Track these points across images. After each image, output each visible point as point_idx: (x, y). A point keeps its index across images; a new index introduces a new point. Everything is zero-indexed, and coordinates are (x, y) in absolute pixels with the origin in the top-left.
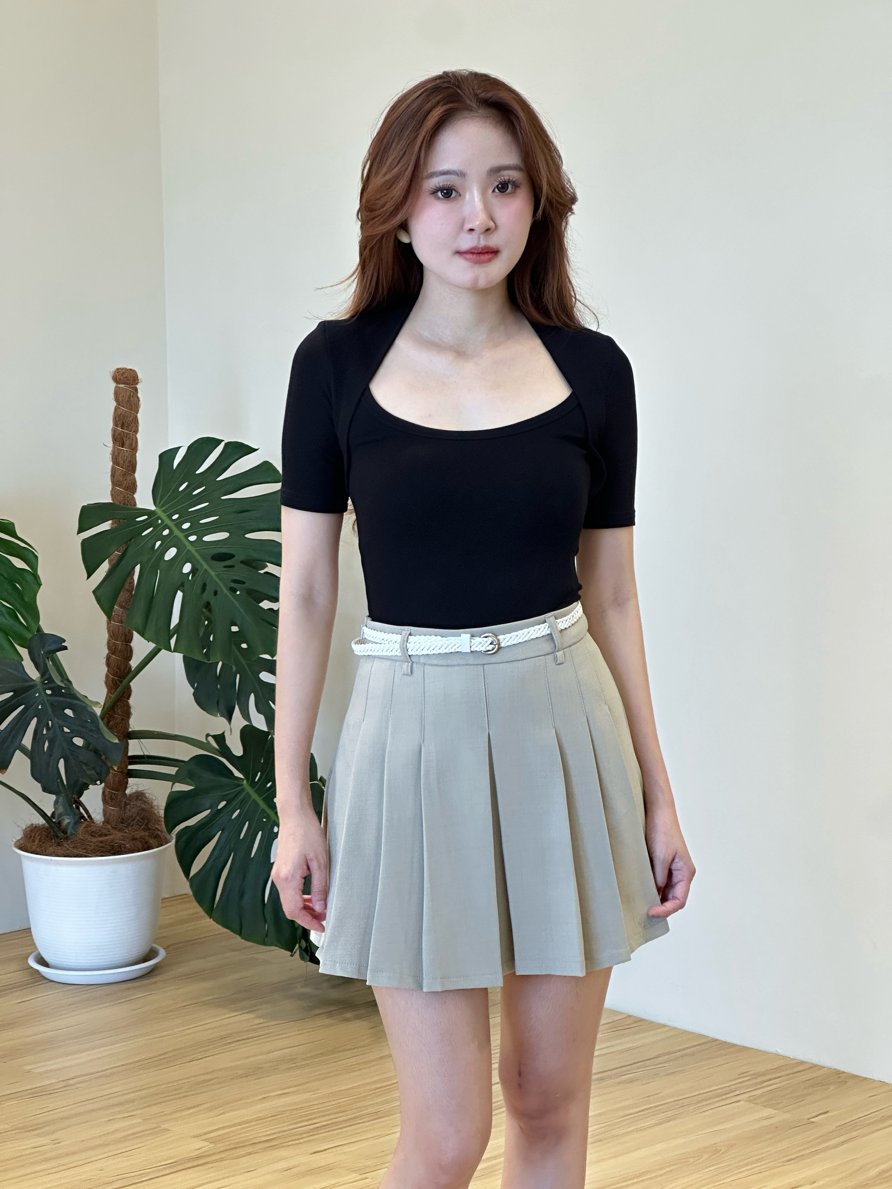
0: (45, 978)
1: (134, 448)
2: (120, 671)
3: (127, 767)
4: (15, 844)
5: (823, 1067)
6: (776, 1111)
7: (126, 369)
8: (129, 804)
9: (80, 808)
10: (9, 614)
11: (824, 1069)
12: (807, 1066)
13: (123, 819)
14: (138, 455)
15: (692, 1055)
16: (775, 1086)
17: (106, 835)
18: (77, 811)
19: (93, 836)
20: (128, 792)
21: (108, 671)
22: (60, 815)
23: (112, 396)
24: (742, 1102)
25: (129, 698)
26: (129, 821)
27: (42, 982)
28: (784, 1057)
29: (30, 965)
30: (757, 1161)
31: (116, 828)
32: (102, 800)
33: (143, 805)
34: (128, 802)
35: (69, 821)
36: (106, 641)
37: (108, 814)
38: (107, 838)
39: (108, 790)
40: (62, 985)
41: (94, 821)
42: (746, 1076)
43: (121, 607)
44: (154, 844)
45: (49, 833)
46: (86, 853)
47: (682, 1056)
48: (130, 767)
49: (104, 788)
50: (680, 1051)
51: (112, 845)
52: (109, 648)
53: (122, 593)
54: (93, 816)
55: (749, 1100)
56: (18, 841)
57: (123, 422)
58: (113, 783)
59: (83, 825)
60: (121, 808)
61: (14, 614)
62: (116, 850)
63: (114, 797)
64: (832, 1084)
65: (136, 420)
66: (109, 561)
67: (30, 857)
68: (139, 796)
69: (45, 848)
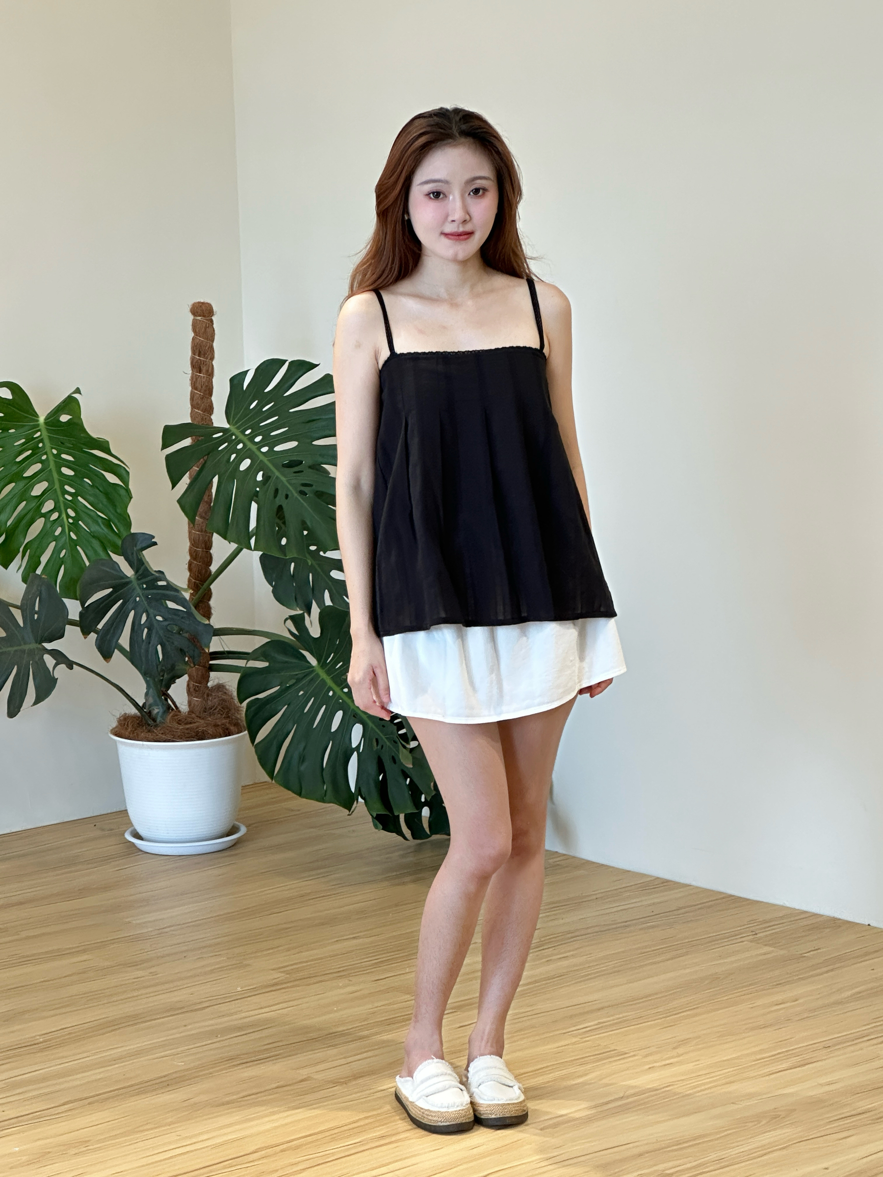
0: (142, 851)
1: (210, 374)
2: (201, 575)
3: (208, 662)
4: (112, 731)
5: (823, 916)
6: (774, 949)
7: (203, 303)
8: (212, 695)
9: (169, 700)
10: (103, 524)
12: (809, 915)
13: (205, 708)
14: (215, 381)
15: (709, 907)
16: (777, 930)
17: (190, 723)
18: (165, 702)
19: (180, 724)
20: (210, 684)
21: (190, 575)
22: (150, 706)
23: (191, 327)
25: (209, 600)
26: (211, 710)
27: (139, 853)
29: (125, 839)
31: (199, 717)
32: (187, 693)
33: (224, 697)
34: (210, 693)
35: (158, 711)
36: (187, 548)
37: (192, 705)
38: (191, 725)
39: (192, 683)
40: (156, 856)
41: (182, 711)
42: (755, 923)
43: (201, 517)
44: (234, 730)
45: (142, 721)
46: (175, 738)
47: (701, 908)
48: (211, 662)
49: (189, 681)
50: (701, 904)
51: (197, 731)
52: (190, 553)
53: (201, 505)
54: (178, 705)
55: (751, 942)
56: (113, 729)
57: (200, 353)
58: (197, 676)
59: (171, 715)
60: (204, 699)
61: (108, 523)
62: (200, 736)
63: (197, 689)
64: (826, 928)
65: (211, 349)
66: (190, 474)
67: (124, 742)
68: (220, 687)
69: (137, 735)
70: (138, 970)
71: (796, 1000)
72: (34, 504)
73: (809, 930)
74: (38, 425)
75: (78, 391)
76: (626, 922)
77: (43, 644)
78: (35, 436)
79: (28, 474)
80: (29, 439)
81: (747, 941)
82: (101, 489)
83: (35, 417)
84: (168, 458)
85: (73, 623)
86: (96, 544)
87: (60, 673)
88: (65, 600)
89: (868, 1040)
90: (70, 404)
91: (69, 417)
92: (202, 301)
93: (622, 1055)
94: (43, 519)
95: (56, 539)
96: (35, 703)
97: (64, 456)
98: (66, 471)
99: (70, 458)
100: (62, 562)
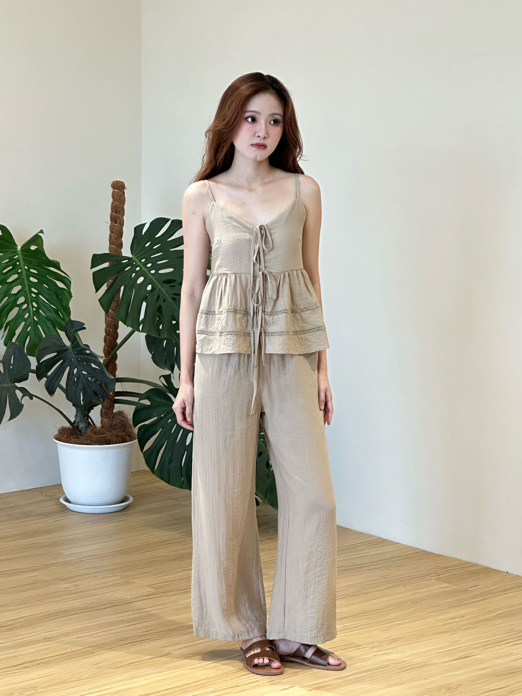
0: (69, 509)
1: (122, 224)
2: (111, 345)
3: (114, 398)
4: (54, 437)
6: (450, 585)
7: (119, 182)
8: (115, 417)
9: (89, 419)
10: (54, 311)
11: (480, 566)
12: (471, 565)
13: (111, 425)
14: (124, 228)
15: (411, 557)
16: (452, 573)
17: (102, 434)
18: (87, 420)
19: (96, 434)
20: (114, 411)
21: (105, 345)
22: (78, 423)
23: (111, 196)
24: (432, 580)
25: (116, 360)
26: (114, 427)
27: (67, 511)
28: (459, 560)
29: (60, 502)
30: (435, 607)
31: (107, 430)
32: (101, 415)
33: (122, 418)
34: (114, 416)
35: (83, 426)
36: (104, 328)
37: (103, 423)
38: (103, 435)
39: (104, 410)
40: (77, 513)
41: (96, 426)
42: (438, 568)
43: (113, 310)
44: (128, 439)
45: (73, 432)
46: (92, 443)
47: (405, 558)
48: (116, 398)
49: (102, 409)
50: (405, 555)
51: (106, 439)
52: (106, 332)
53: (113, 303)
54: (95, 423)
55: (437, 580)
56: (56, 435)
57: (116, 211)
58: (107, 406)
59: (90, 428)
60: (111, 420)
61: (56, 312)
62: (108, 442)
63: (107, 413)
64: (482, 573)
65: (123, 209)
66: (107, 284)
67: (61, 444)
68: (120, 413)
69: (70, 440)
70: (67, 583)
71: (463, 617)
72: (13, 299)
73: (471, 574)
74: (17, 252)
75: (42, 232)
76: (361, 565)
77: (15, 384)
78: (15, 258)
79: (10, 280)
80: (11, 259)
81: (434, 579)
82: (53, 291)
83: (15, 246)
84: (94, 274)
85: (33, 371)
86: (49, 324)
87: (25, 401)
88: (30, 357)
89: (507, 643)
90: (37, 239)
91: (36, 247)
92: (118, 180)
93: (358, 646)
94: (18, 308)
95: (25, 320)
96: (10, 419)
97: (31, 270)
98: (32, 279)
99: (35, 272)
100: (28, 334)
